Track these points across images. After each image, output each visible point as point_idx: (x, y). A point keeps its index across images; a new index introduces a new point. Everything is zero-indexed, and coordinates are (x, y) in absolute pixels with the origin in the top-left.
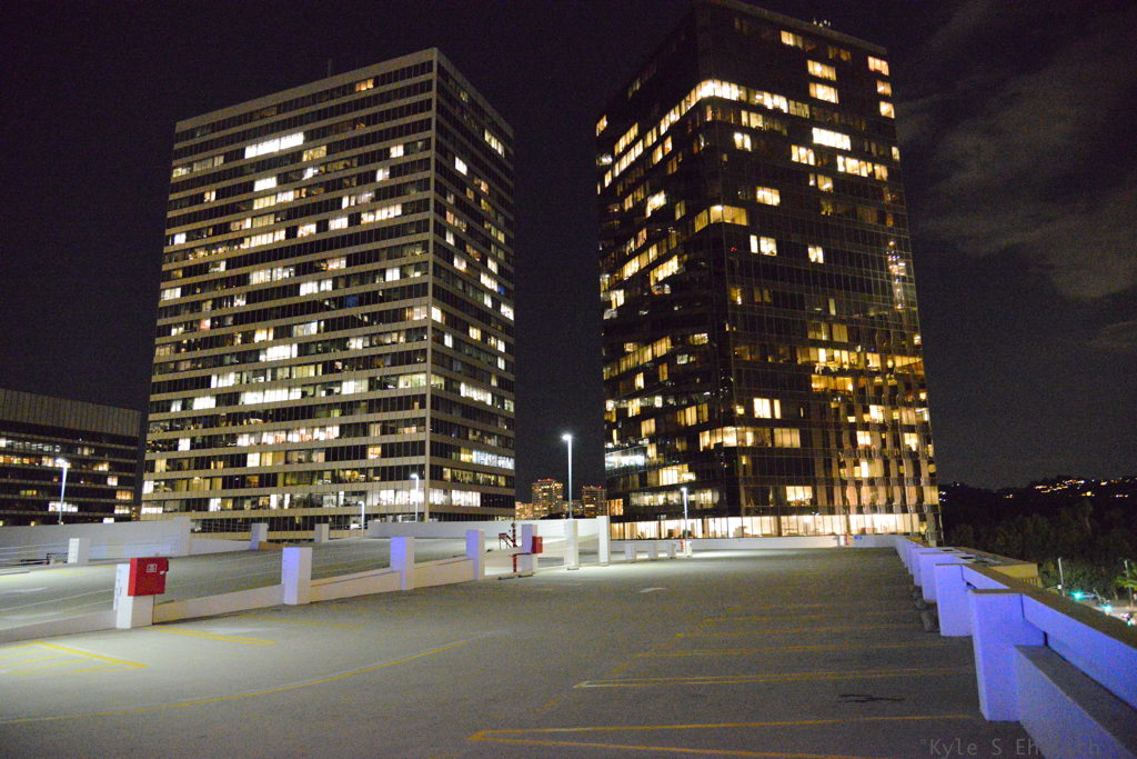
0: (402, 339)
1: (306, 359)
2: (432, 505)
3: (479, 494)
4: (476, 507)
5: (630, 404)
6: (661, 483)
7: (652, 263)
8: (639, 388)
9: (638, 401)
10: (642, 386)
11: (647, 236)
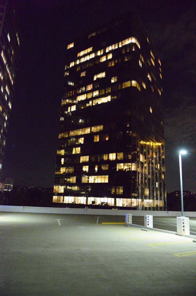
5: (74, 149)
6: (90, 182)
7: (95, 97)
8: (81, 143)
9: (79, 148)
10: (82, 143)
11: (93, 87)
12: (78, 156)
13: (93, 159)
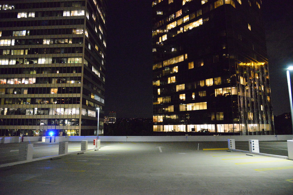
0: (70, 42)
1: (19, 47)
3: (95, 112)
4: (95, 117)
5: (169, 78)
6: (188, 110)
7: (185, 23)
8: (175, 72)
9: (174, 77)
10: (177, 71)
11: (182, 12)
12: (174, 85)
13: (190, 87)
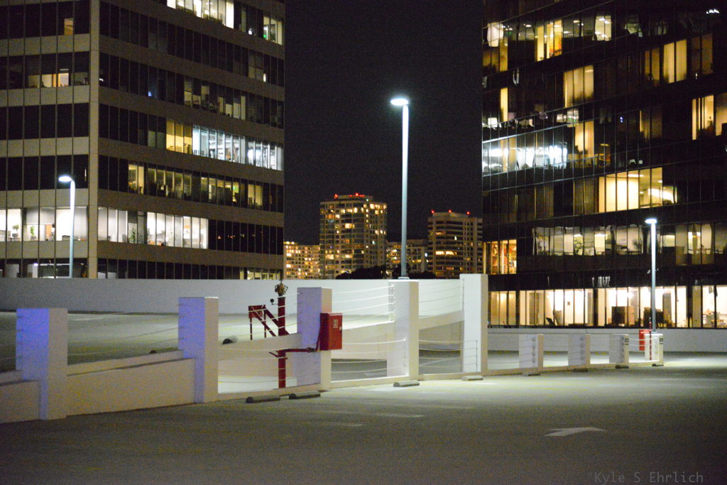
2: (105, 244)
3: (204, 222)
4: (201, 250)
5: (542, 31)
